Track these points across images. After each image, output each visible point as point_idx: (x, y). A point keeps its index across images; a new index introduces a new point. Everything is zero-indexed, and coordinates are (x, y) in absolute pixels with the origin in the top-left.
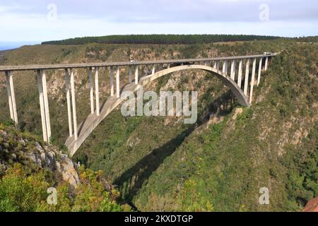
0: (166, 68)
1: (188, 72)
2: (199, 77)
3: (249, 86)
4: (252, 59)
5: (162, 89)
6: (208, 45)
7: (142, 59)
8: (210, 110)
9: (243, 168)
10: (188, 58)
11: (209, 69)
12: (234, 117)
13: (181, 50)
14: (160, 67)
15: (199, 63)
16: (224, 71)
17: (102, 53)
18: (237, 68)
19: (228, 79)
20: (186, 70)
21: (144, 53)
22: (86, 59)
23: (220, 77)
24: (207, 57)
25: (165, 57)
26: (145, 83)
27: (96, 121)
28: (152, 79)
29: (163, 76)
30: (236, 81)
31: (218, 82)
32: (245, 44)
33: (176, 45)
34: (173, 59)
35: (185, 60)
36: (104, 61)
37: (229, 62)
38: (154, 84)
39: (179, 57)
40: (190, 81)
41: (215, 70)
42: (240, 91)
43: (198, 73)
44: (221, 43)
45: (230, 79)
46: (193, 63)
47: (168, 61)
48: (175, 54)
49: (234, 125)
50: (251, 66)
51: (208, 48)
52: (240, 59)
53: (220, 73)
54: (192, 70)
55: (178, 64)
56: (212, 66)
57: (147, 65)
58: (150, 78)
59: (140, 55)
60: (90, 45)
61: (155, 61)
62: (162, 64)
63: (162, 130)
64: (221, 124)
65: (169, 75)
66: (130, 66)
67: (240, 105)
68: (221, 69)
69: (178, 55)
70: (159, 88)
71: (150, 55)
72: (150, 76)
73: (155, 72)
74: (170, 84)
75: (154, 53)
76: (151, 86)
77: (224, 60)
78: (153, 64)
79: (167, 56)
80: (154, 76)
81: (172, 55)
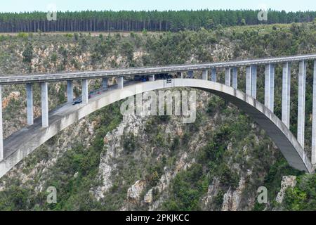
0: (115, 86)
3: (308, 125)
4: (310, 63)
5: (108, 137)
6: (211, 34)
7: (61, 69)
8: (222, 184)
10: (167, 64)
11: (216, 86)
12: (280, 199)
13: (150, 46)
14: (103, 84)
15: (190, 74)
16: (248, 92)
18: (278, 84)
19: (259, 108)
21: (65, 53)
23: (242, 104)
24: (211, 61)
25: (114, 65)
26: (66, 123)
28: (82, 114)
29: (110, 108)
30: (278, 113)
31: (239, 119)
32: (293, 30)
33: (140, 34)
34: (132, 66)
35: (158, 69)
37: (260, 70)
38: (92, 127)
39: (146, 62)
40: (173, 117)
41: (228, 89)
42: (289, 136)
44: (240, 30)
45: (264, 108)
46: (178, 74)
47: (118, 72)
48: (137, 55)
50: (310, 80)
51: (213, 42)
52: (284, 63)
53: (240, 96)
55: (143, 78)
56: (222, 81)
57: (70, 81)
58: (77, 113)
59: (54, 59)
61: (89, 72)
62: (105, 79)
66: (29, 84)
67: (290, 171)
68: (242, 87)
69: (144, 58)
70: (103, 135)
71: (80, 59)
72: (78, 106)
73: (89, 97)
74: (128, 126)
75: (89, 54)
76: (82, 130)
77: (248, 66)
78: (85, 79)
79: (118, 61)
80: (87, 108)
81: (131, 58)
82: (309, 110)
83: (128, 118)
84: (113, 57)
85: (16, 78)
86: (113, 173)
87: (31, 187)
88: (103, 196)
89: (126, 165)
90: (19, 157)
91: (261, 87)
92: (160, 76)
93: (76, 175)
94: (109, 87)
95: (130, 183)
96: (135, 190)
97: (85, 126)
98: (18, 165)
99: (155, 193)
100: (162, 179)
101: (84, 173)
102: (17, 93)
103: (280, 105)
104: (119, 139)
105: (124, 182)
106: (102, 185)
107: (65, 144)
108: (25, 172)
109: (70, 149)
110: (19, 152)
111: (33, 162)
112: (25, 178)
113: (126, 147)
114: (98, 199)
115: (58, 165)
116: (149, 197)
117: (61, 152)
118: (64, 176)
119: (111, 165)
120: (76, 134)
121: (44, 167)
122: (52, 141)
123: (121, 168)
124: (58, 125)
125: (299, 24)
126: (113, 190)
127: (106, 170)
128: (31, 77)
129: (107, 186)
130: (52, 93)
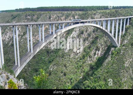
0: (70, 25)
1: (84, 28)
2: (90, 30)
3: (118, 35)
4: (120, 20)
5: (69, 37)
6: (95, 12)
7: (58, 20)
8: (96, 49)
9: (116, 83)
10: (83, 19)
11: (95, 25)
12: (110, 53)
13: (79, 15)
14: (68, 24)
15: (89, 22)
16: (104, 27)
17: (35, 17)
18: (111, 25)
19: (106, 31)
20: (82, 26)
21: (58, 17)
22: (26, 20)
23: (102, 30)
24: (94, 19)
25: (70, 20)
26: (59, 34)
27: (31, 55)
28: (62, 32)
29: (69, 30)
30: (111, 32)
31: (101, 34)
32: (116, 11)
33: (77, 12)
36: (36, 21)
37: (107, 21)
38: (65, 35)
40: (84, 33)
41: (98, 26)
42: (113, 38)
43: (89, 28)
44: (102, 11)
46: (86, 22)
48: (76, 17)
50: (119, 24)
51: (95, 14)
52: (113, 20)
53: (101, 28)
54: (86, 26)
55: (78, 23)
56: (97, 24)
57: (60, 23)
59: (56, 18)
60: (28, 13)
61: (64, 21)
62: (68, 23)
63: (69, 61)
64: (103, 57)
66: (50, 24)
68: (102, 26)
69: (78, 18)
70: (67, 37)
71: (62, 18)
72: (61, 30)
73: (64, 27)
74: (73, 35)
75: (64, 17)
76: (62, 35)
77: (104, 20)
78: (63, 23)
79: (71, 19)
80: (64, 30)
81: (74, 18)
82: (119, 32)
83: (74, 33)
85: (47, 23)
90: (48, 41)
91: (107, 26)
92: (82, 23)
94: (69, 25)
96: (75, 50)
97: (63, 34)
98: (47, 43)
102: (47, 26)
103: (111, 30)
104: (71, 38)
106: (67, 49)
108: (49, 45)
111: (51, 43)
114: (66, 52)
124: (57, 34)
125: (117, 10)
126: (70, 50)
128: (51, 22)
130: (55, 26)
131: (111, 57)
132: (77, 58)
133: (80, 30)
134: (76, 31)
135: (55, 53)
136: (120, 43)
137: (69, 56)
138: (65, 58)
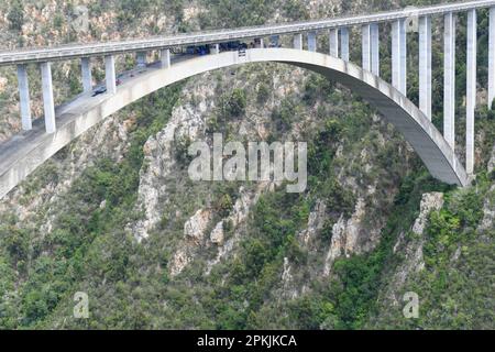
0: (157, 64)
1: (243, 78)
2: (282, 91)
3: (460, 113)
4: (462, 17)
5: (150, 144)
7: (71, 39)
8: (330, 209)
10: (238, 25)
11: (316, 59)
12: (419, 228)
14: (139, 62)
15: (274, 41)
16: (366, 65)
18: (412, 50)
19: (384, 89)
20: (233, 71)
23: (356, 85)
24: (307, 18)
25: (153, 30)
26: (83, 126)
29: (151, 98)
30: (414, 96)
31: (353, 109)
34: (182, 31)
35: (224, 35)
37: (384, 29)
39: (204, 24)
40: (250, 109)
41: (334, 63)
42: (431, 131)
43: (276, 80)
45: (392, 90)
46: (256, 42)
47: (161, 41)
48: (189, 13)
49: (419, 253)
50: (461, 43)
52: (421, 18)
53: (353, 72)
54: (256, 67)
55: (203, 50)
56: (325, 50)
57: (86, 59)
58: (99, 109)
59: (58, 24)
61: (115, 44)
62: (142, 53)
63: (163, 295)
64: (376, 257)
65: (173, 93)
66: (22, 65)
67: (434, 185)
68: (356, 58)
69: (200, 17)
70: (142, 142)
71: (99, 23)
72: (100, 98)
73: (118, 83)
74: (181, 125)
75: (113, 15)
76: (109, 135)
77: (364, 25)
78: (109, 54)
79: (160, 23)
80: (117, 98)
81: (180, 18)
82: (461, 91)
83: (180, 113)
84: (152, 18)
86: (161, 200)
87: (34, 225)
88: (146, 236)
89: (180, 187)
90: (13, 181)
91: (385, 55)
92: (227, 46)
93: (103, 204)
94: (148, 66)
95: (188, 214)
96: (196, 224)
97: (113, 128)
98: (11, 193)
99: (227, 228)
100: (237, 206)
101: (115, 202)
102: (3, 80)
103: (416, 84)
104: (168, 146)
105: (178, 213)
106: (144, 218)
107: (83, 157)
108: (22, 202)
109: (91, 164)
110: (12, 173)
111: (35, 188)
112: (23, 212)
113: (178, 158)
114: (140, 240)
115: (73, 190)
116: (217, 234)
117: (77, 170)
118: (85, 207)
119: (156, 188)
120: (100, 141)
121: (52, 194)
122: (62, 154)
123: (172, 191)
124: (71, 129)
126: (163, 225)
127: (149, 194)
128: (24, 55)
129: (152, 219)
130: (58, 78)
131: (426, 251)
132: (216, 276)
133: (218, 91)
134: (194, 104)
135: (67, 255)
136: (471, 161)
137: (158, 268)
138: (137, 283)
